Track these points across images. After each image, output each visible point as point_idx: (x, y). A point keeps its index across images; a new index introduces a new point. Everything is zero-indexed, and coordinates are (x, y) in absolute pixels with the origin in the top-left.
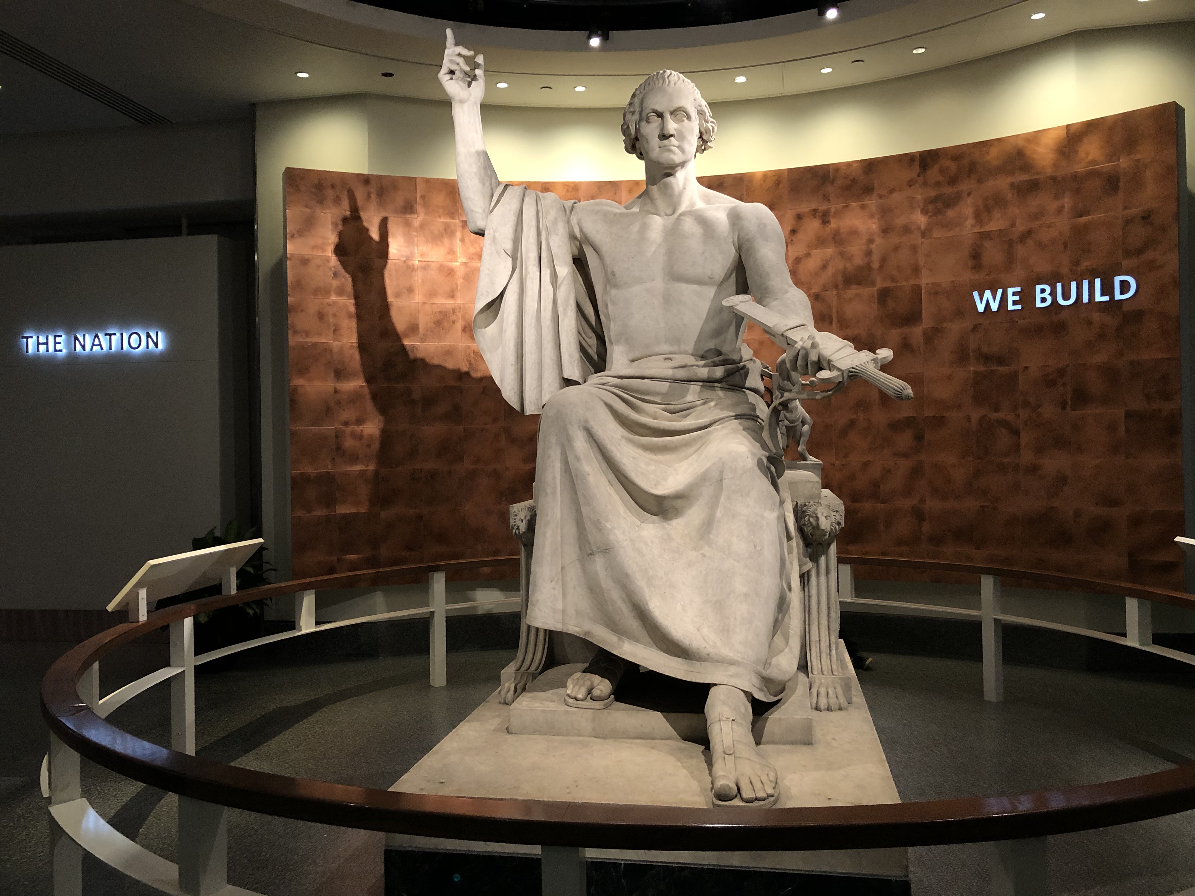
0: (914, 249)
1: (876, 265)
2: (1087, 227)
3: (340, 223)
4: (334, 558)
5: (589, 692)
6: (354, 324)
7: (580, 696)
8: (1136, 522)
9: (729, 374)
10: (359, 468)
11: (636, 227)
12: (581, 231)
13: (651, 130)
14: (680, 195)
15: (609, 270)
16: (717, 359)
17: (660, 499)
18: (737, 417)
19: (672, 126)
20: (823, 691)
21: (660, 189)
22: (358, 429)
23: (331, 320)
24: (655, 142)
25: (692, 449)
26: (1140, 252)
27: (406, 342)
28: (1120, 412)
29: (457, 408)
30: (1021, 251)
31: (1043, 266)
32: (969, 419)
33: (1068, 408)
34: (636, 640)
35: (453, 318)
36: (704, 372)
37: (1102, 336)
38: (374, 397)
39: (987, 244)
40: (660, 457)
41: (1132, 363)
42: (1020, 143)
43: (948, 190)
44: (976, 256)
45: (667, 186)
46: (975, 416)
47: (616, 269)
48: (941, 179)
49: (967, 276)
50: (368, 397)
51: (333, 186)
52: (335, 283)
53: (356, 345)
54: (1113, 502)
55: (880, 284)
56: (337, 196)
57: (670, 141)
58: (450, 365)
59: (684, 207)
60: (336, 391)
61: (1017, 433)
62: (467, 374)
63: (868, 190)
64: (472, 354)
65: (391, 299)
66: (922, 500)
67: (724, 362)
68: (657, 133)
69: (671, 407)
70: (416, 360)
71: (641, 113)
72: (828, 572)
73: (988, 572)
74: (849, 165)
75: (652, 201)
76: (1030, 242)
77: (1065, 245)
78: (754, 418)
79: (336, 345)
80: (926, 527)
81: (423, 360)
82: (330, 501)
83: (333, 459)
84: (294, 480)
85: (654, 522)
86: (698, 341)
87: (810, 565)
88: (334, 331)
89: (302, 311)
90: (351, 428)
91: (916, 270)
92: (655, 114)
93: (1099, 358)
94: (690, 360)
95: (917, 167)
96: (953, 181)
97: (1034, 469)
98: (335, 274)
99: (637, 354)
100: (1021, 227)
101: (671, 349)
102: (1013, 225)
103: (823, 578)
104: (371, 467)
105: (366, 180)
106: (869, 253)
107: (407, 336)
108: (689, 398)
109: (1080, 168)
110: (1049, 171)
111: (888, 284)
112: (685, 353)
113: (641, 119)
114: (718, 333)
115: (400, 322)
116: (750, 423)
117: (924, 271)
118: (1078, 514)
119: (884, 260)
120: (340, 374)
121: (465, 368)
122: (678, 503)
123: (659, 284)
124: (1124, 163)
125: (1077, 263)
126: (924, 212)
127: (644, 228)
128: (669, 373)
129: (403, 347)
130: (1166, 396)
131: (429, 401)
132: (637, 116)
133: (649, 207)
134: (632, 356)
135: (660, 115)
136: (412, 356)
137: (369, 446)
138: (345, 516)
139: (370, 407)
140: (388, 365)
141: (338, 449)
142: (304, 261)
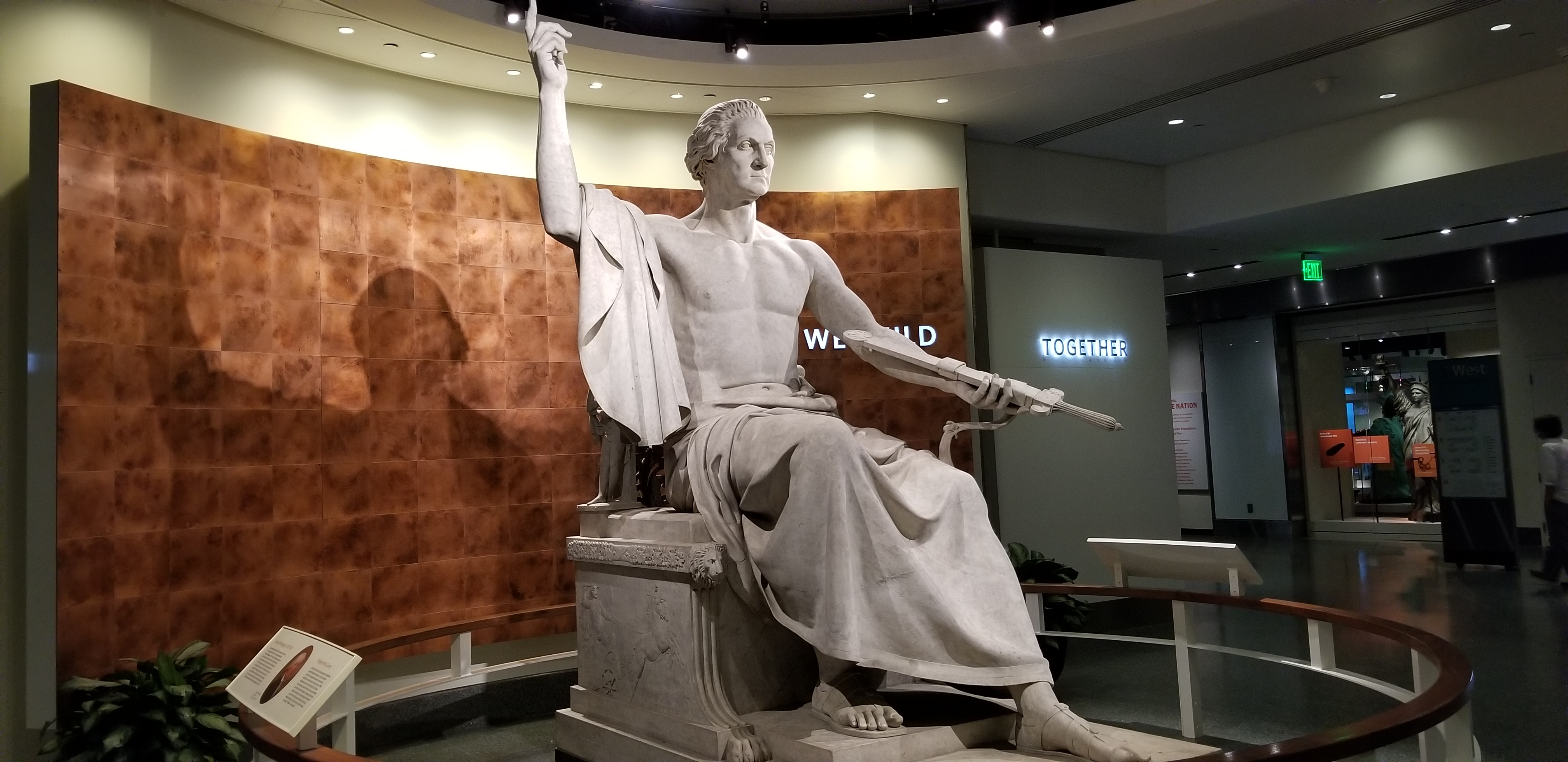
3: (125, 171)
5: (889, 720)
6: (139, 319)
10: (143, 529)
11: (719, 251)
12: (658, 245)
13: (744, 158)
14: (748, 227)
19: (766, 158)
21: (734, 215)
22: (143, 472)
23: (113, 311)
24: (747, 170)
26: (936, 307)
27: (204, 347)
29: (265, 440)
34: (932, 659)
35: (262, 317)
38: (163, 425)
42: (838, 200)
45: (742, 214)
47: (711, 291)
50: (157, 425)
51: (117, 118)
52: (120, 258)
53: (142, 350)
56: (123, 134)
57: (763, 172)
58: (258, 381)
59: (755, 238)
60: (117, 417)
62: (279, 394)
64: (284, 367)
65: (187, 287)
68: (751, 161)
70: (214, 374)
71: (733, 138)
75: (724, 224)
77: (878, 294)
79: (117, 349)
81: (225, 374)
82: (105, 585)
83: (112, 519)
84: (60, 554)
85: (913, 546)
88: (117, 327)
89: (76, 295)
90: (136, 471)
92: (749, 143)
94: (788, 390)
99: (734, 381)
101: (768, 377)
104: (160, 529)
105: (158, 116)
107: (205, 338)
109: (887, 230)
110: (862, 230)
112: (779, 383)
113: (730, 144)
115: (196, 319)
120: (121, 392)
121: (274, 386)
123: (752, 311)
124: (922, 233)
125: (888, 312)
129: (202, 354)
131: (232, 432)
134: (725, 383)
135: (754, 144)
136: (210, 366)
137: (157, 497)
138: (126, 604)
139: (159, 440)
140: (183, 380)
141: (118, 503)
142: (81, 223)
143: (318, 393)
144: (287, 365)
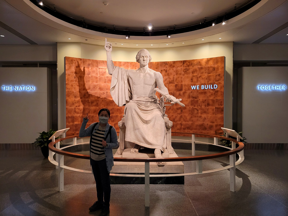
0: (182, 77)
1: (175, 80)
2: (210, 76)
3: (76, 68)
4: (74, 132)
5: (135, 151)
6: (78, 87)
7: (134, 152)
8: (216, 126)
9: (155, 101)
10: (79, 115)
11: (138, 75)
12: (129, 75)
13: (141, 59)
14: (146, 70)
15: (134, 82)
16: (152, 98)
17: (146, 121)
18: (157, 108)
19: (145, 59)
20: (169, 151)
21: (142, 69)
22: (79, 107)
23: (74, 86)
24: (142, 61)
25: (150, 113)
26: (218, 81)
27: (88, 91)
28: (214, 107)
29: (97, 104)
30: (199, 79)
31: (203, 82)
32: (190, 108)
33: (206, 106)
34: (143, 143)
35: (97, 86)
36: (151, 100)
37: (212, 94)
38: (82, 101)
39: (194, 78)
40: (146, 114)
41: (216, 99)
42: (200, 60)
43: (187, 68)
44: (192, 79)
45: (144, 68)
46: (191, 107)
47: (135, 82)
48: (186, 66)
49: (190, 83)
50: (81, 101)
51: (74, 60)
52: (75, 79)
53: (78, 91)
54: (213, 123)
55: (176, 83)
56: (75, 62)
57: (145, 61)
58: (96, 96)
59: (146, 72)
60: (75, 100)
61: (198, 111)
62: (100, 97)
63: (174, 67)
65: (85, 83)
66: (182, 122)
67: (153, 99)
68: (143, 59)
69: (146, 106)
70: (90, 94)
71: (140, 56)
72: (170, 133)
73: (193, 134)
74: (171, 62)
76: (201, 78)
77: (206, 79)
78: (160, 108)
79: (75, 91)
80: (183, 126)
81: (91, 94)
82: (73, 121)
83: (74, 113)
84: (67, 117)
85: (145, 125)
86: (149, 95)
87: (167, 132)
88: (75, 88)
89: (69, 84)
90: (78, 107)
91: (182, 81)
93: (212, 98)
94: (148, 98)
95: (182, 63)
96: (188, 66)
97: (200, 117)
98: (75, 78)
99: (138, 97)
100: (199, 75)
101: (144, 96)
102: (198, 75)
103: (169, 134)
104: (81, 115)
105: (81, 59)
106: (174, 78)
107: (88, 90)
108: (148, 104)
109: (209, 66)
110: (204, 66)
111: (177, 84)
112: (147, 97)
113: (140, 57)
114: (152, 93)
115: (87, 87)
116: (159, 109)
117: (183, 82)
118: (207, 124)
119: (176, 79)
120: (75, 97)
121: (99, 96)
122: (149, 122)
123: (142, 85)
124: (216, 66)
125: (208, 82)
126: (183, 71)
127: (140, 75)
128: (145, 100)
129: (87, 92)
130: (221, 105)
131: (92, 102)
132: (139, 56)
133: (140, 71)
135: (143, 57)
136: (89, 94)
137: (81, 111)
138: (76, 124)
139: (81, 103)
140: (85, 95)
141: (75, 111)
142: (69, 75)
143: (106, 97)
144: (101, 93)
